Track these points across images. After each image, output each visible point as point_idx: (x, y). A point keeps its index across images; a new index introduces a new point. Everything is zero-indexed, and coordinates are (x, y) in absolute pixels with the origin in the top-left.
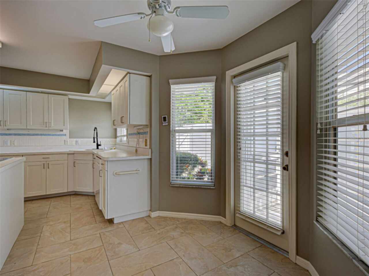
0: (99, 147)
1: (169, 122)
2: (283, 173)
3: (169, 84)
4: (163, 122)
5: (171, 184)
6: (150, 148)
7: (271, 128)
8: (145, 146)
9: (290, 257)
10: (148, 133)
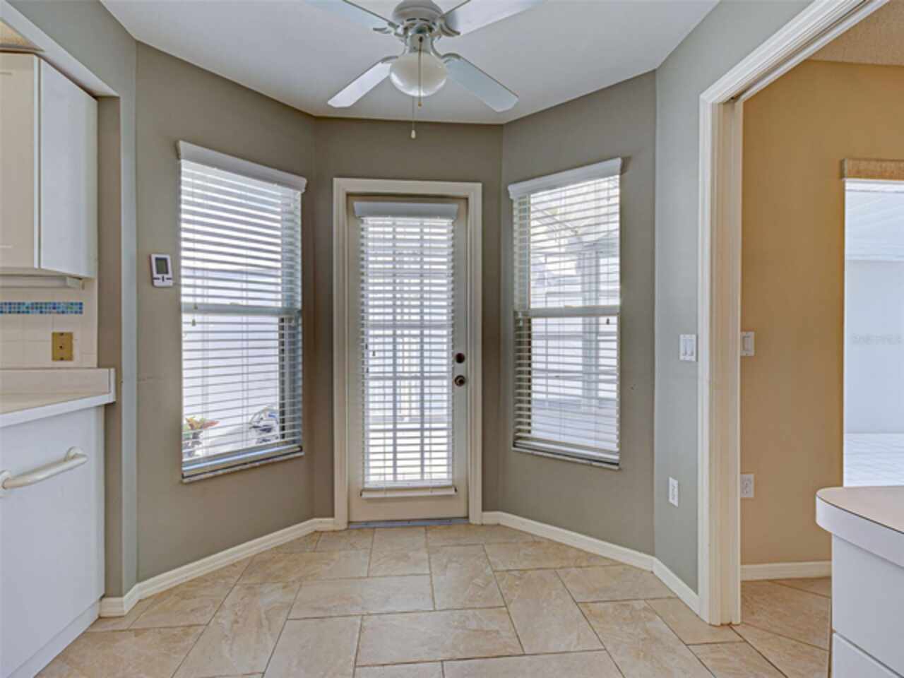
1: (177, 277)
2: (453, 388)
3: (178, 157)
4: (155, 275)
5: (183, 477)
6: (99, 366)
7: (430, 314)
8: (54, 359)
9: (472, 521)
10: (77, 308)
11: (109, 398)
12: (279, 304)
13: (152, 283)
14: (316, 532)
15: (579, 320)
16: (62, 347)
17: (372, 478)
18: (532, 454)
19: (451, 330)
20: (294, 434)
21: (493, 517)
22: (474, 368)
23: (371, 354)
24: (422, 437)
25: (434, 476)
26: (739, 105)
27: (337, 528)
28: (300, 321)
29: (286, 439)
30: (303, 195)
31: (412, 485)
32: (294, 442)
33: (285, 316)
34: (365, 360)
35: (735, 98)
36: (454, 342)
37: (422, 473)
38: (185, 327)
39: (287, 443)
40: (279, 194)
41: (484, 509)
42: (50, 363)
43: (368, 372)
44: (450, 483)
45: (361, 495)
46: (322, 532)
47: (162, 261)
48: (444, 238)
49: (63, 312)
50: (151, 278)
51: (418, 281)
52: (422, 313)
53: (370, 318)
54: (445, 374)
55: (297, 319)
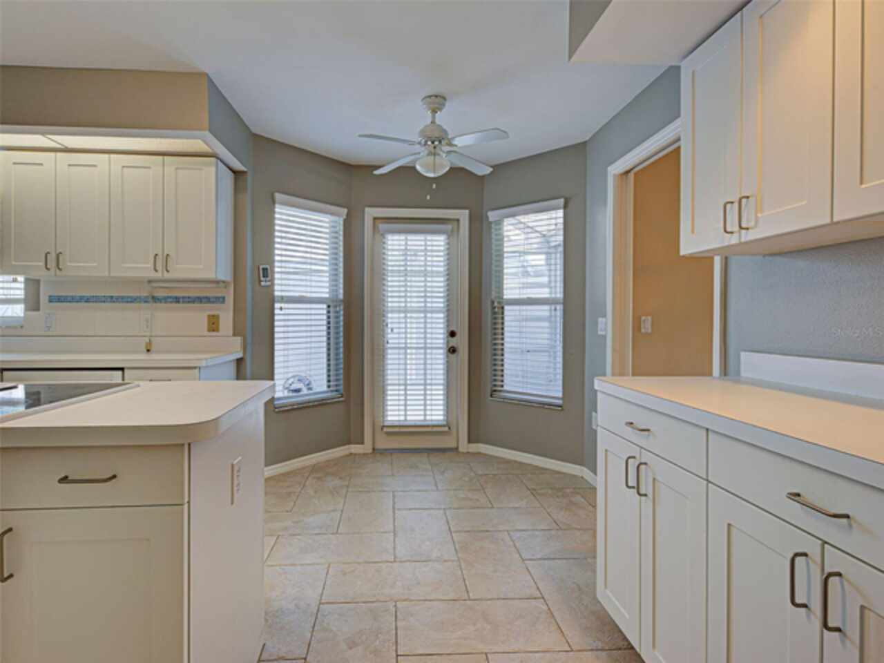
1: (272, 280)
2: (448, 356)
3: (274, 202)
4: (262, 279)
5: (275, 408)
6: (234, 335)
7: (432, 302)
8: (209, 330)
9: (461, 449)
10: (222, 300)
11: (240, 355)
12: (327, 296)
13: (260, 284)
14: (351, 454)
15: (547, 307)
16: (213, 324)
17: (389, 418)
18: (503, 402)
19: (446, 314)
20: (337, 386)
21: (475, 447)
22: (462, 342)
23: (389, 331)
24: (425, 390)
25: (434, 418)
26: (632, 175)
27: (365, 452)
28: (342, 307)
29: (331, 389)
30: (345, 221)
31: (419, 423)
32: (337, 391)
33: (330, 304)
34: (385, 335)
35: (627, 172)
36: (448, 321)
37: (425, 415)
38: (277, 311)
39: (332, 391)
40: (327, 220)
41: (469, 441)
42: (206, 333)
43: (387, 343)
44: (445, 423)
45: (382, 429)
46: (355, 454)
47: (265, 270)
48: (442, 248)
49: (213, 302)
50: (260, 281)
51: (423, 279)
52: (425, 302)
53: (390, 305)
54: (441, 346)
55: (340, 305)
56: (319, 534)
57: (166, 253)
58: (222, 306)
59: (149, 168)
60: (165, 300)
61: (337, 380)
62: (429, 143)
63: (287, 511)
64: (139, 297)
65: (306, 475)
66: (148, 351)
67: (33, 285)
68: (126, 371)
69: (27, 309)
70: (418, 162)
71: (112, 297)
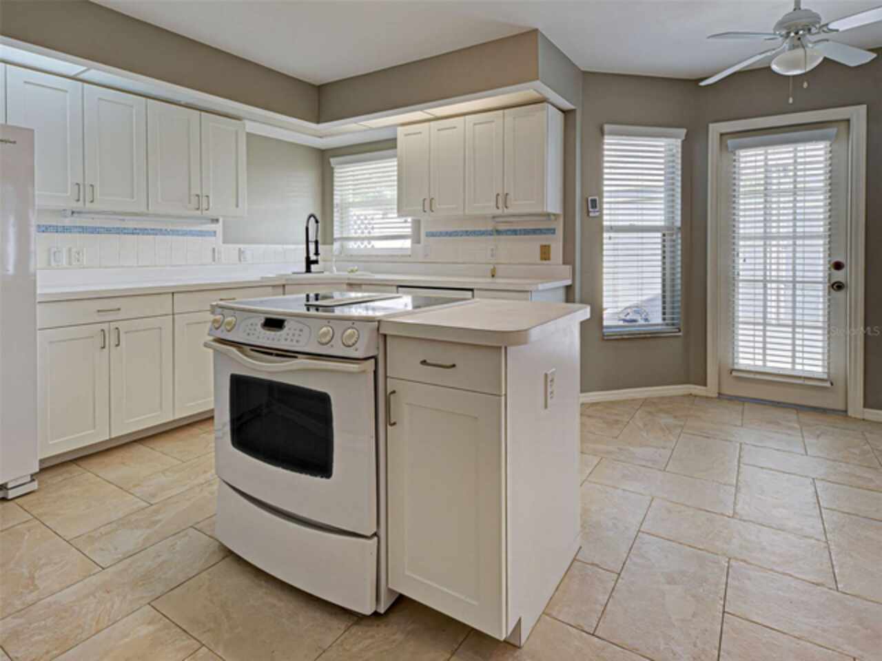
0: (313, 267)
1: (601, 210)
2: (829, 292)
3: (602, 133)
4: (591, 210)
5: (604, 336)
6: (564, 263)
7: (805, 226)
8: (541, 259)
9: (850, 413)
10: (553, 231)
11: (569, 282)
12: (662, 224)
13: (588, 215)
14: (691, 394)
16: (545, 253)
17: (742, 361)
19: (827, 240)
20: (673, 319)
21: (874, 414)
22: (854, 276)
23: (741, 261)
24: (794, 333)
25: (807, 368)
27: (710, 395)
28: (679, 235)
29: (667, 322)
30: (683, 142)
31: (782, 372)
32: (673, 325)
33: (666, 232)
34: (736, 265)
36: (830, 250)
37: (794, 363)
38: (605, 241)
39: (667, 325)
40: (662, 144)
41: (866, 406)
42: (539, 261)
43: (738, 274)
44: (825, 377)
45: (731, 373)
46: (696, 396)
47: (594, 201)
48: (822, 159)
49: (545, 233)
50: (588, 212)
51: (791, 199)
52: (795, 226)
53: (741, 231)
54: (821, 280)
55: (677, 234)
56: (644, 466)
57: (505, 192)
58: (554, 236)
59: (493, 122)
60: (506, 232)
61: (673, 313)
62: (792, 34)
63: (613, 437)
64: (487, 231)
65: (637, 407)
66: (493, 276)
67: (417, 224)
68: (475, 292)
69: (413, 243)
70: (773, 62)
71: (467, 232)
